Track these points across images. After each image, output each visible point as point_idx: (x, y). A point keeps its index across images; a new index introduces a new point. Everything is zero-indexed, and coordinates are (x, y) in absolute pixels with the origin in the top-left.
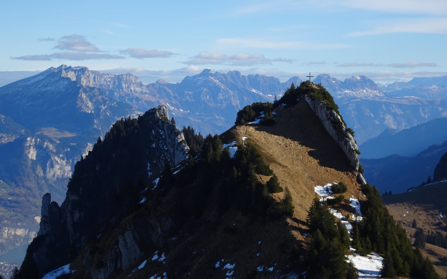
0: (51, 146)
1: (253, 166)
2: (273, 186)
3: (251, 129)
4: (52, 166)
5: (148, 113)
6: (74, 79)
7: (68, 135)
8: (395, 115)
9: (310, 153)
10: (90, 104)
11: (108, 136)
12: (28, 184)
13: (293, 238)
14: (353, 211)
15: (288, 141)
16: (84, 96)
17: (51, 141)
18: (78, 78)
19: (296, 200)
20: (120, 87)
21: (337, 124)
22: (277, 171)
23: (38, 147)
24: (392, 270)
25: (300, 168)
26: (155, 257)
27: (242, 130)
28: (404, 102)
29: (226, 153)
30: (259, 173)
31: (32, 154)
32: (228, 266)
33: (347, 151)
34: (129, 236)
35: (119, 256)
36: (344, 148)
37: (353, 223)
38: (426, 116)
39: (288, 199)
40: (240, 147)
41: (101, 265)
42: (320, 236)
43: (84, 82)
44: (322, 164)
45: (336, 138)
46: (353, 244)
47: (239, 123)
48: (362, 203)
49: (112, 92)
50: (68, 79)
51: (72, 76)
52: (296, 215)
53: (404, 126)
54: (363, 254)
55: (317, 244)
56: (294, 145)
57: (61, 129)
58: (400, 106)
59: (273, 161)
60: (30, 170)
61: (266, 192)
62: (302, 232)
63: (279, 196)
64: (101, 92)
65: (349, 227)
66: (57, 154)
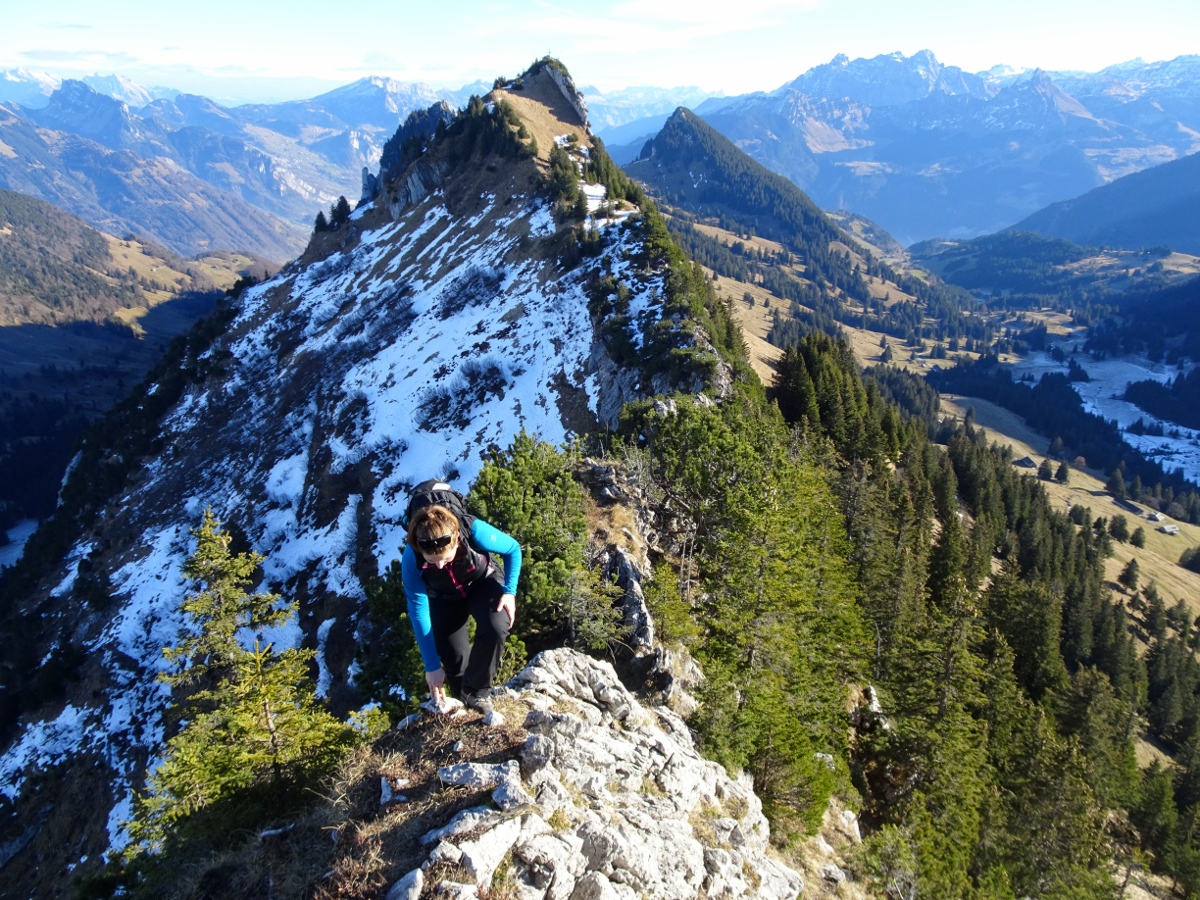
0: (369, 139)
1: (506, 119)
2: (522, 134)
3: (505, 92)
4: (371, 153)
5: (435, 106)
6: (381, 86)
7: (381, 130)
8: (613, 115)
9: (550, 112)
10: (395, 106)
11: (406, 123)
12: (355, 167)
13: (538, 172)
14: (583, 155)
15: (533, 102)
16: (390, 99)
17: (369, 134)
18: (384, 85)
19: (540, 145)
20: (416, 92)
21: (570, 88)
22: (526, 123)
23: (360, 139)
24: (612, 193)
25: (543, 123)
26: (436, 193)
27: (498, 93)
28: (620, 106)
29: (486, 110)
30: (512, 124)
31: (356, 144)
32: (491, 196)
33: (578, 110)
34: (415, 176)
35: (408, 193)
36: (576, 107)
37: (583, 165)
38: (635, 116)
39: (533, 144)
40: (496, 104)
41: (396, 200)
42: (558, 169)
43: (389, 89)
44: (559, 120)
45: (570, 99)
46: (583, 178)
47: (495, 87)
48: (591, 151)
49: (410, 97)
50: (377, 86)
51: (380, 84)
52: (539, 155)
53: (620, 123)
54: (590, 184)
55: (556, 175)
56: (538, 105)
57: (375, 125)
58: (617, 108)
59: (523, 116)
60: (355, 157)
61: (517, 138)
62: (545, 167)
63: (526, 142)
64: (403, 96)
65: (581, 167)
66: (374, 144)
